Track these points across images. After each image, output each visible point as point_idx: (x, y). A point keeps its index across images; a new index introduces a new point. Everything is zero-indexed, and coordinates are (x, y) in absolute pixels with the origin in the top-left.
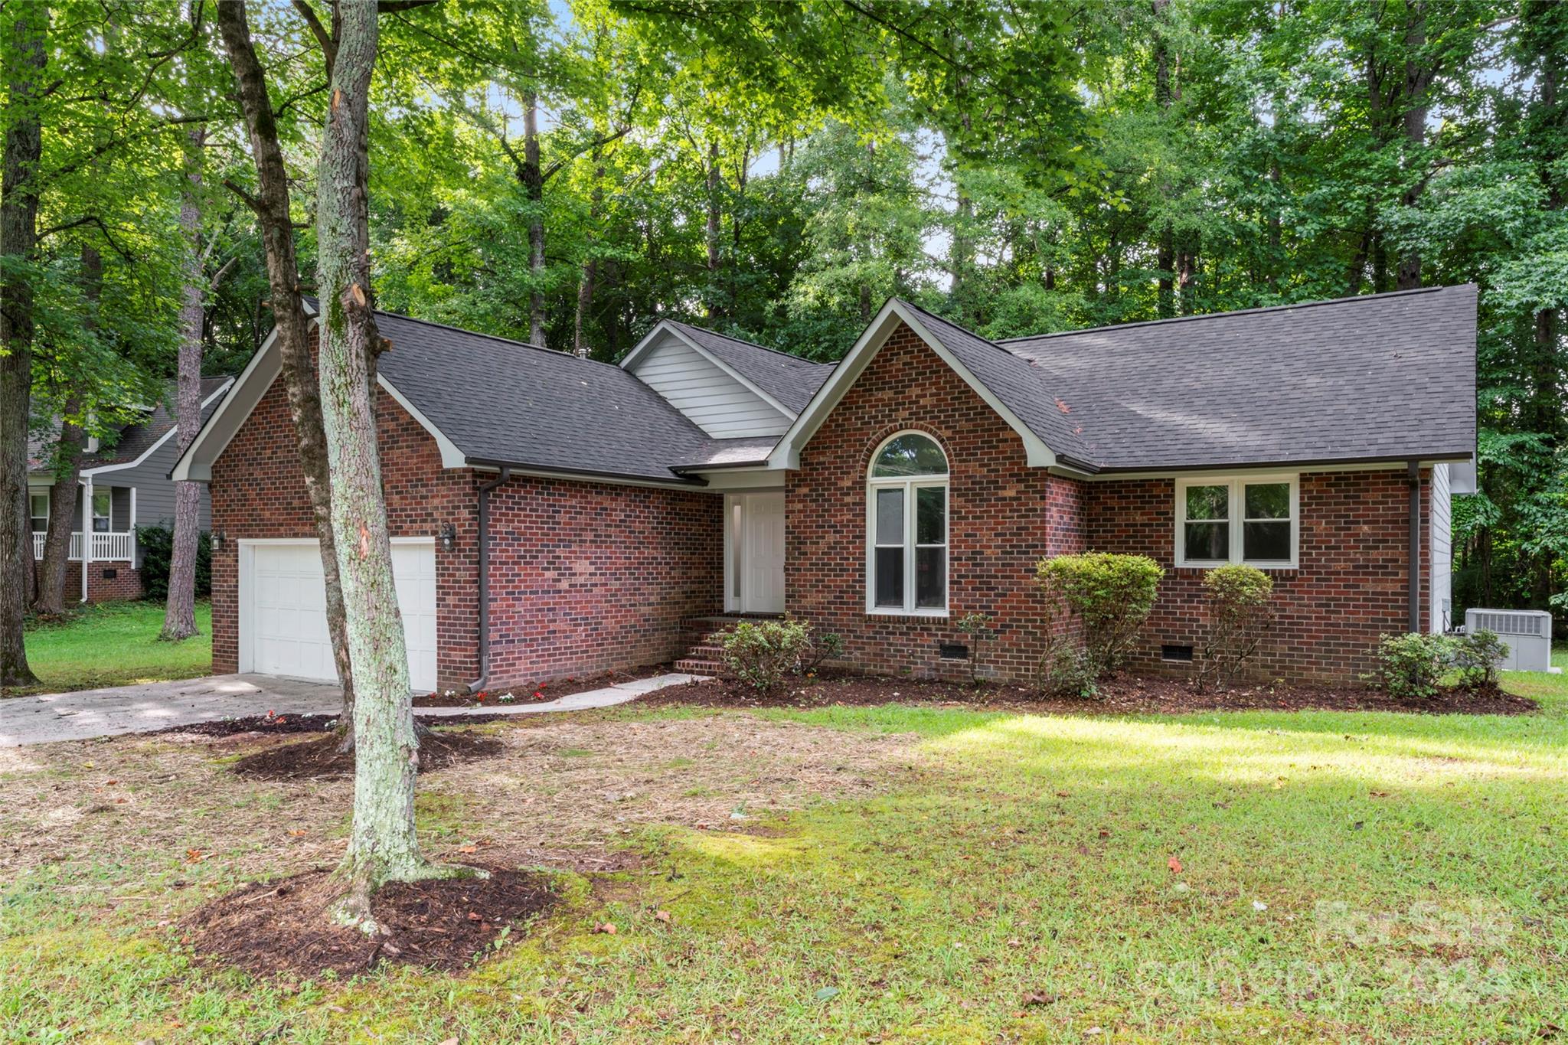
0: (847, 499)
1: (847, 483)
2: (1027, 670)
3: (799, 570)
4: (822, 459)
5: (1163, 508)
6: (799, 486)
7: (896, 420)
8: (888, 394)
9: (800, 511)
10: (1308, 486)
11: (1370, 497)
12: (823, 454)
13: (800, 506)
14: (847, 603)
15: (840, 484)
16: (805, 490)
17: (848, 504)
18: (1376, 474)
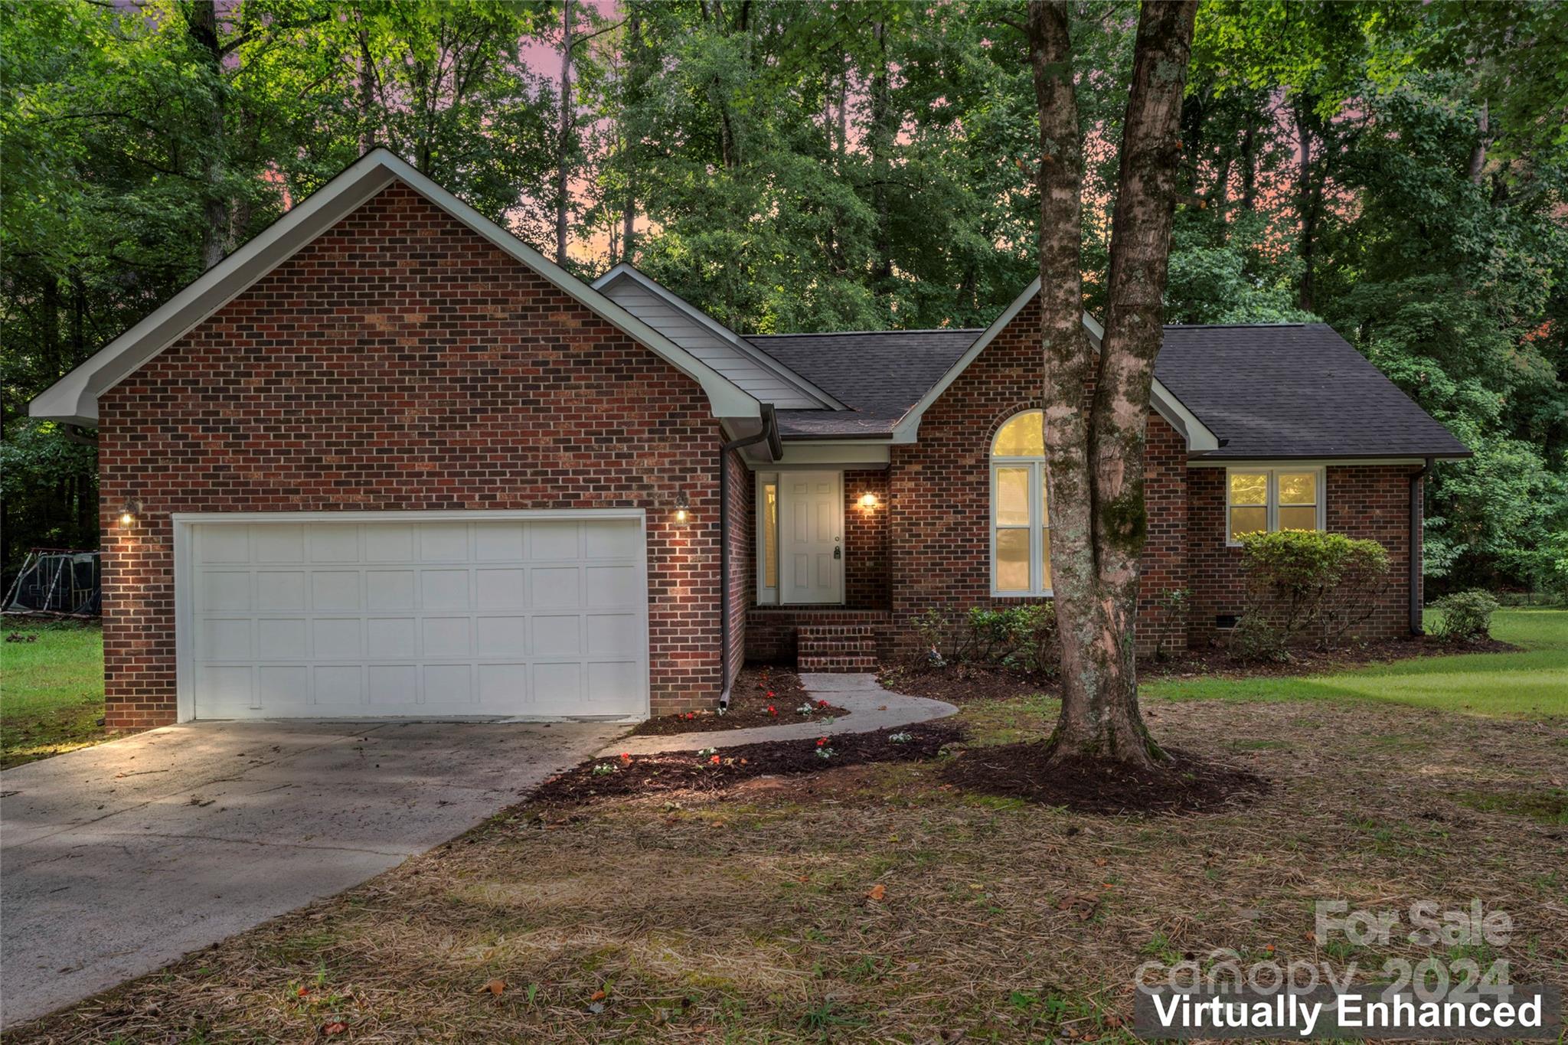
0: (969, 478)
1: (969, 461)
2: (1169, 642)
3: (911, 553)
4: (938, 435)
5: (1217, 493)
6: (910, 463)
7: (1027, 399)
8: (1016, 372)
9: (910, 490)
10: (1335, 477)
11: (1381, 486)
12: (940, 429)
13: (912, 485)
14: (972, 587)
15: (961, 462)
16: (918, 468)
17: (971, 483)
18: (1387, 469)
